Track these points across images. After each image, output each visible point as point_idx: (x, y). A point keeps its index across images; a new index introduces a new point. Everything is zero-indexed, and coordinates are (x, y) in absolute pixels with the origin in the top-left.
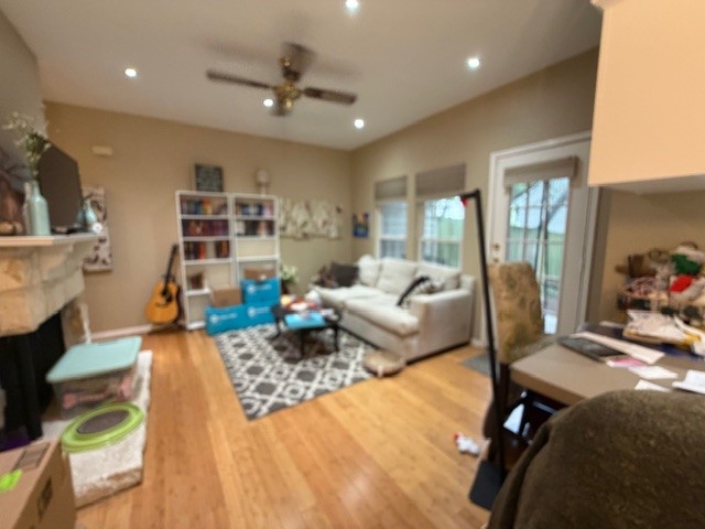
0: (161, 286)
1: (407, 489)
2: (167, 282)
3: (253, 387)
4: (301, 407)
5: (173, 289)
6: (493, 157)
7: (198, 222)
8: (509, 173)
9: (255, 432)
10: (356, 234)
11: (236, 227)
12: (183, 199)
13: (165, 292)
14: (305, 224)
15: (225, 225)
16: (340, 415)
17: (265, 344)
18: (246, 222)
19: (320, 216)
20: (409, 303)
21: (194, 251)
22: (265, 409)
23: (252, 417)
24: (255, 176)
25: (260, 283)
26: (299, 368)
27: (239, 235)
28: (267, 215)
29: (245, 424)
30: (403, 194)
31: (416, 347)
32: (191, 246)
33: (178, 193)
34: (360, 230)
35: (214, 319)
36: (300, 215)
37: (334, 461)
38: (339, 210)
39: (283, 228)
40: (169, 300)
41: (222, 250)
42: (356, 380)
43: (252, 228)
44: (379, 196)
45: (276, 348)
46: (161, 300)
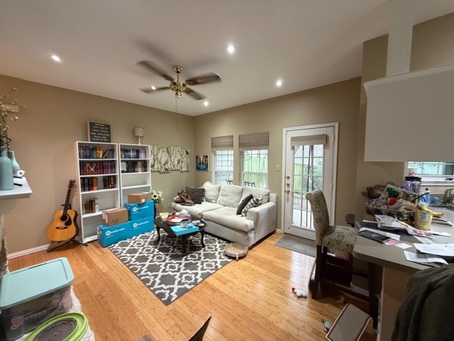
0: (61, 213)
1: (281, 326)
2: (66, 209)
3: (158, 281)
4: (197, 288)
5: (71, 214)
6: (284, 130)
7: (91, 163)
8: (293, 139)
9: (175, 312)
10: (198, 168)
11: (120, 166)
12: (81, 146)
13: (64, 218)
14: (166, 163)
15: (113, 165)
16: (224, 289)
17: (151, 248)
18: (127, 162)
19: (176, 157)
20: (246, 212)
21: (88, 184)
22: (174, 295)
23: (168, 302)
24: (134, 131)
25: (140, 205)
26: (183, 261)
27: (123, 172)
28: (142, 157)
29: (165, 308)
30: (231, 146)
31: (253, 238)
32: (86, 181)
33: (77, 142)
34: (202, 166)
35: (108, 233)
36: (163, 157)
37: (235, 319)
38: (187, 153)
39: (153, 166)
40: (68, 223)
41: (110, 182)
42: (224, 264)
43: (131, 166)
44: (213, 146)
45: (160, 250)
46: (62, 224)
